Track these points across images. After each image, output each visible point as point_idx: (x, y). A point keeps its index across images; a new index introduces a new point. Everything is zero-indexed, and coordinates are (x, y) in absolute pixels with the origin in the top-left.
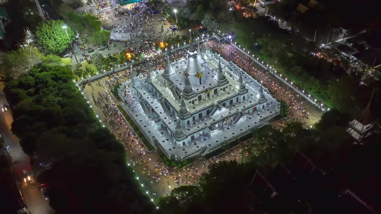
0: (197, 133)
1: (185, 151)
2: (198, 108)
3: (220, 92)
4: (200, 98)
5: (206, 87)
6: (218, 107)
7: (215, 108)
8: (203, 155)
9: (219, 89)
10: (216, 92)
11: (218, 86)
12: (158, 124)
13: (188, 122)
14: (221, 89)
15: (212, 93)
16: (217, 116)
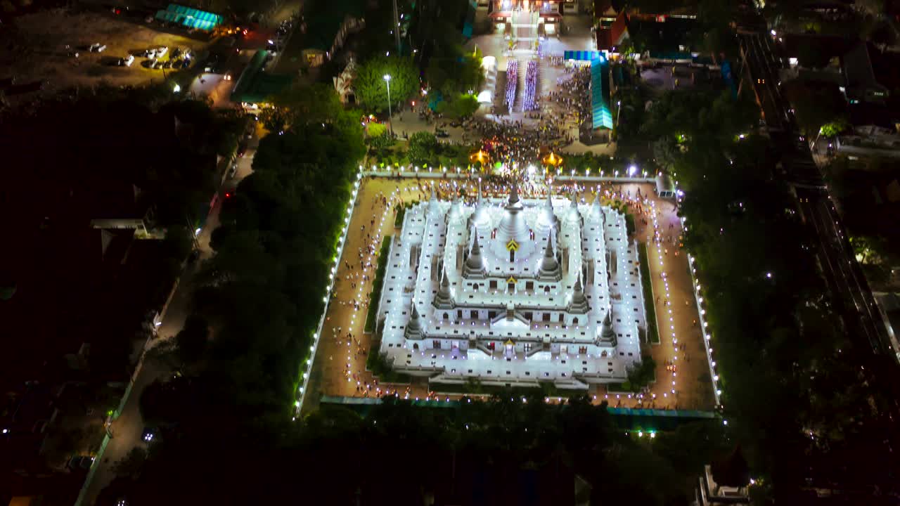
0: (447, 340)
1: (410, 359)
2: (476, 301)
3: (538, 291)
4: (493, 285)
5: (515, 272)
6: (510, 315)
7: (505, 313)
8: (431, 380)
9: (536, 284)
10: (530, 286)
11: (537, 278)
12: (406, 294)
13: (446, 316)
14: (541, 287)
15: (521, 285)
16: (499, 329)
